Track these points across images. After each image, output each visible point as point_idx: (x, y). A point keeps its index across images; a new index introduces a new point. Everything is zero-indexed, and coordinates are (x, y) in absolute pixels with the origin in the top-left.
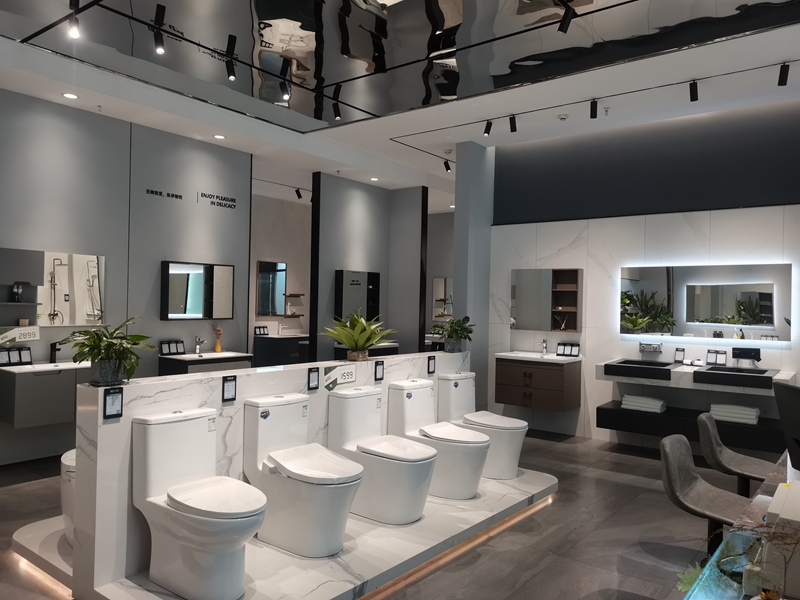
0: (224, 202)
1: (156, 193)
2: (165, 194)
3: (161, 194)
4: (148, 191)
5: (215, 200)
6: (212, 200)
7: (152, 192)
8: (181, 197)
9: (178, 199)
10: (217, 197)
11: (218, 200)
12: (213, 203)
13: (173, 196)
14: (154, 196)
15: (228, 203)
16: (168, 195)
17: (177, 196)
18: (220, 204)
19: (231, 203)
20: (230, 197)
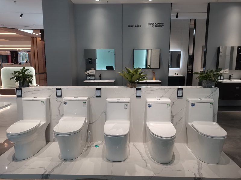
0: (158, 25)
1: (131, 26)
2: (134, 26)
3: (133, 26)
4: (128, 26)
5: (154, 25)
6: (153, 25)
7: (130, 26)
8: (140, 26)
9: (139, 27)
10: (155, 24)
11: (156, 25)
12: (153, 26)
13: (137, 26)
14: (131, 27)
15: (160, 25)
16: (136, 26)
17: (139, 26)
18: (157, 26)
19: (161, 25)
20: (161, 23)
